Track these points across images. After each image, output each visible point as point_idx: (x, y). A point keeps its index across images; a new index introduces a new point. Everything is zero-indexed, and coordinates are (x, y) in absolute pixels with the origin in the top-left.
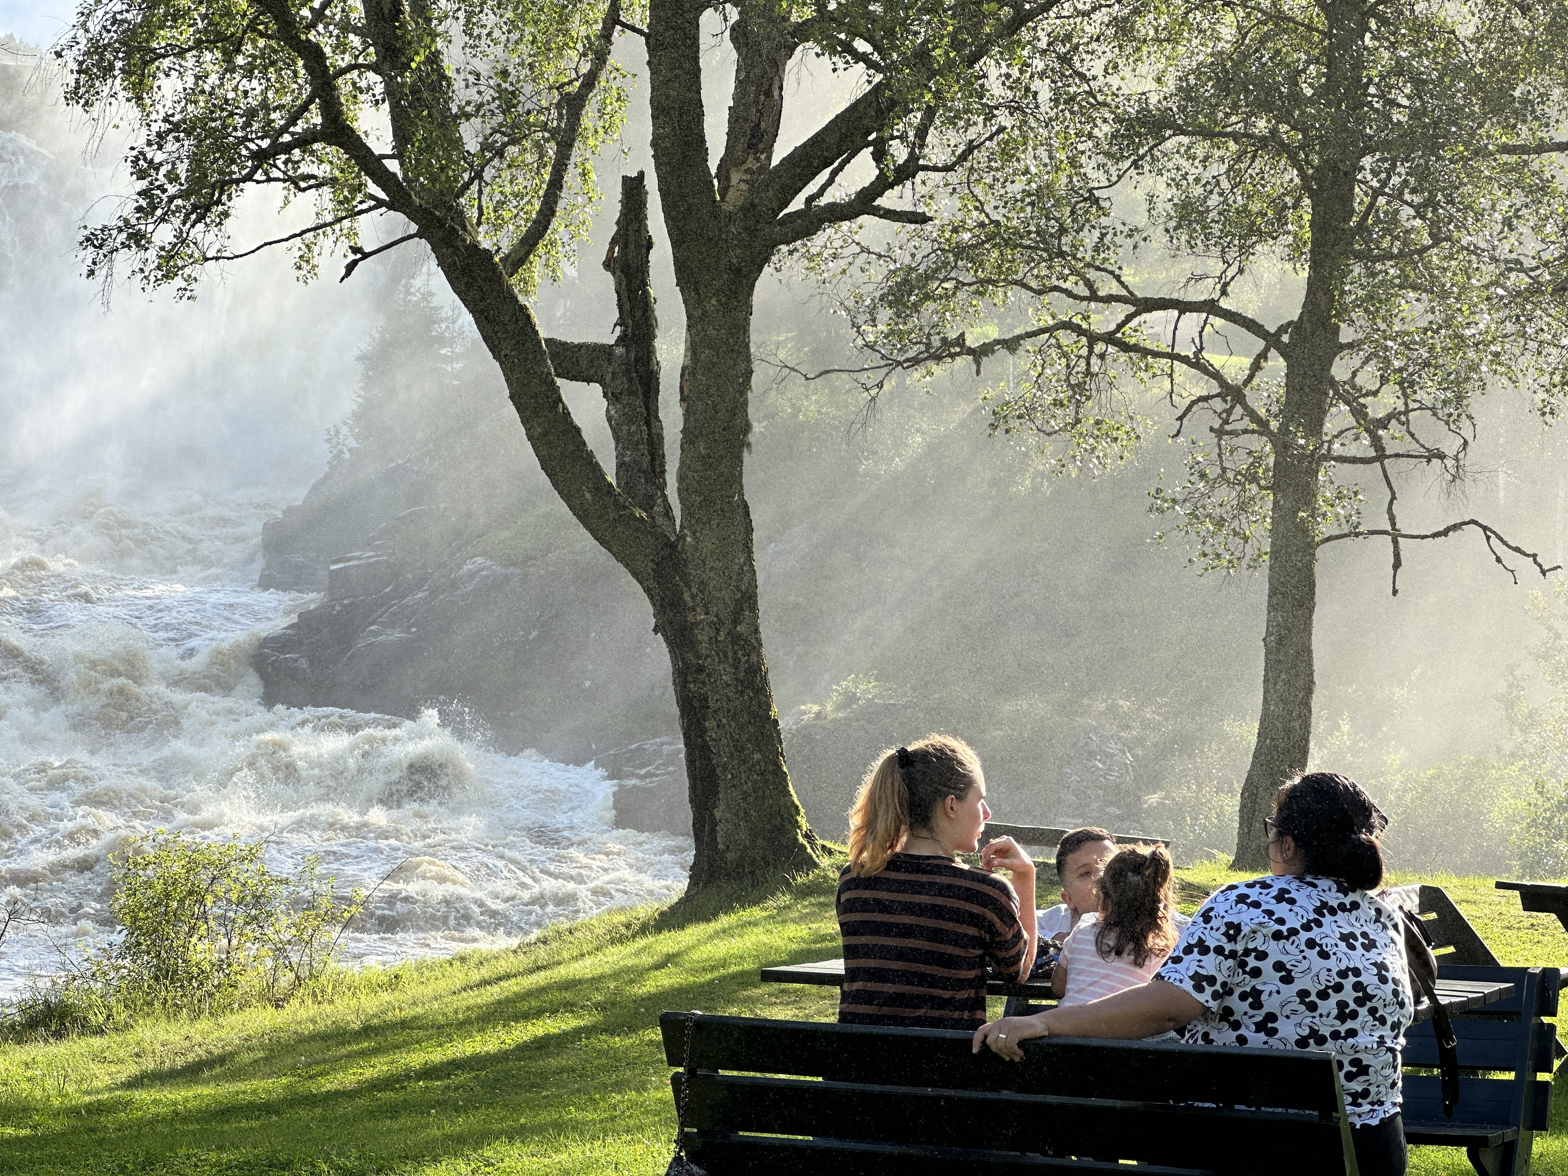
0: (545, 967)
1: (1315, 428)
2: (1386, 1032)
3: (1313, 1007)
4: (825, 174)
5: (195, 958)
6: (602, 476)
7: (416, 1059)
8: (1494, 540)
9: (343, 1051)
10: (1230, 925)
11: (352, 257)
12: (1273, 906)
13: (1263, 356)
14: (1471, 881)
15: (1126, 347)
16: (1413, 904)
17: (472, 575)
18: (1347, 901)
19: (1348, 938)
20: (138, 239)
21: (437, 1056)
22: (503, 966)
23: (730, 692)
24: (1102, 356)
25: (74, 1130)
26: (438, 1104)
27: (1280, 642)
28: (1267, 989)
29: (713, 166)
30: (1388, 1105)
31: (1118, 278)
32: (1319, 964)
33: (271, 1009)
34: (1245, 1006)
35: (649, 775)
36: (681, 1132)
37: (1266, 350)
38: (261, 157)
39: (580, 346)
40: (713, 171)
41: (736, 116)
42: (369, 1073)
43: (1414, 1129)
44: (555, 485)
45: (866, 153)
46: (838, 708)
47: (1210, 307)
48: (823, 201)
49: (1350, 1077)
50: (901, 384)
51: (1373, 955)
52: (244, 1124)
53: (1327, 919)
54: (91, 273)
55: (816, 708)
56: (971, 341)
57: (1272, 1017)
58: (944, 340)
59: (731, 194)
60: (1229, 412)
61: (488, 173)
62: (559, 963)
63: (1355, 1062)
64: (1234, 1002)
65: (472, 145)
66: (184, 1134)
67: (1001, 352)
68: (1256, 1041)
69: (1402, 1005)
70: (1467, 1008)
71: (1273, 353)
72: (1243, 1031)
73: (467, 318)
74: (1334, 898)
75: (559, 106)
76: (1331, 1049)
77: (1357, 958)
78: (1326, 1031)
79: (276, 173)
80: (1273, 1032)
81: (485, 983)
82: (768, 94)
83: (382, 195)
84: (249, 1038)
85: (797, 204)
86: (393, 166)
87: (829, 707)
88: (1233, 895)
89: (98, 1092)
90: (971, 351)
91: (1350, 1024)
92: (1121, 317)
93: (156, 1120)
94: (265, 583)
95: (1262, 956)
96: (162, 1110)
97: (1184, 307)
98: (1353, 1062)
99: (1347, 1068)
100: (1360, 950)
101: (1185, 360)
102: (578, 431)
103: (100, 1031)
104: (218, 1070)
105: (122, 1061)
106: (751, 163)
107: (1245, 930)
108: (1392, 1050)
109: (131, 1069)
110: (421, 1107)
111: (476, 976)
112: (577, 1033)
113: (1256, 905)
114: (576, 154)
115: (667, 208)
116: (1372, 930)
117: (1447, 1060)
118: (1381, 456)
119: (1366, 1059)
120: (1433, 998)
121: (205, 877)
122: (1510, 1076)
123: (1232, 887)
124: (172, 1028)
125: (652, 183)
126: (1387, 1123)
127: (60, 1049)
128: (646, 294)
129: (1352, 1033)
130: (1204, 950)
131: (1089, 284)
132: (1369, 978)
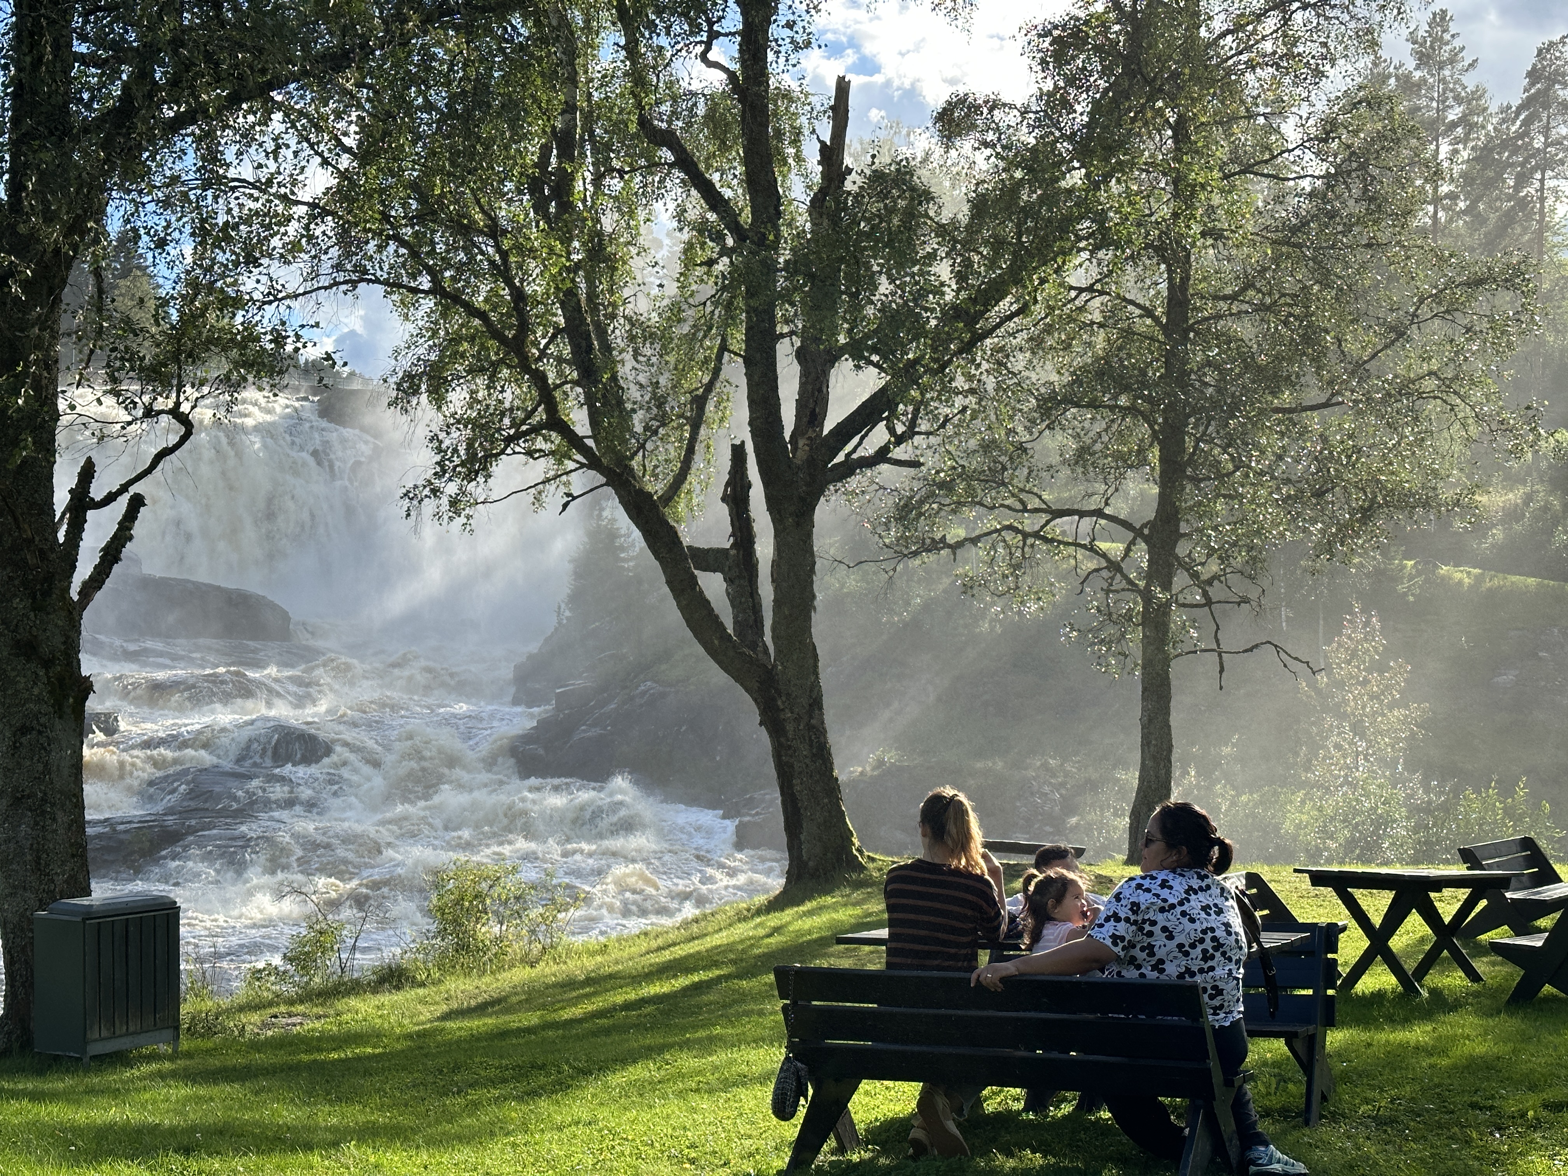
0: (697, 938)
1: (1166, 586)
2: (1233, 966)
3: (1186, 954)
4: (856, 440)
5: (480, 936)
6: (725, 629)
7: (619, 998)
8: (1282, 654)
9: (574, 994)
10: (1133, 904)
11: (566, 499)
12: (1159, 891)
13: (1133, 543)
14: (1277, 868)
15: (1045, 540)
16: (1242, 884)
17: (644, 693)
18: (1204, 885)
19: (1206, 909)
20: (436, 492)
21: (632, 996)
22: (672, 937)
23: (807, 761)
24: (1032, 546)
25: (410, 1049)
26: (636, 1026)
27: (1150, 721)
28: (1158, 944)
29: (787, 436)
30: (1235, 1014)
31: (1040, 497)
32: (1189, 926)
33: (528, 968)
34: (1144, 955)
35: (757, 814)
36: (789, 1041)
37: (1135, 539)
38: (509, 440)
39: (709, 550)
40: (787, 439)
41: (801, 404)
42: (590, 1008)
43: (1250, 1028)
44: (696, 636)
45: (882, 425)
46: (873, 769)
47: (1099, 513)
48: (855, 456)
49: (1212, 997)
50: (906, 567)
51: (1221, 918)
52: (514, 1041)
53: (1193, 897)
54: (408, 515)
55: (860, 769)
56: (950, 540)
57: (1161, 961)
58: (933, 539)
59: (799, 453)
60: (1112, 578)
61: (649, 446)
62: (706, 935)
63: (1215, 987)
64: (1136, 952)
65: (638, 428)
66: (477, 1049)
67: (968, 545)
68: (1152, 975)
69: (1241, 948)
70: (1283, 951)
71: (1139, 540)
72: (1143, 970)
73: (637, 534)
74: (1195, 883)
75: (691, 403)
76: (1199, 979)
77: (1213, 921)
78: (1195, 969)
79: (517, 449)
80: (1162, 971)
81: (660, 949)
82: (820, 390)
83: (584, 461)
84: (515, 987)
85: (840, 458)
86: (590, 443)
87: (868, 769)
88: (1133, 884)
89: (423, 1023)
90: (950, 546)
91: (1210, 963)
92: (1043, 521)
93: (459, 1042)
94: (516, 702)
95: (1153, 923)
96: (463, 1033)
97: (1082, 514)
98: (1213, 988)
99: (1210, 991)
100: (1214, 916)
101: (1084, 546)
102: (708, 602)
103: (422, 985)
104: (497, 1008)
105: (437, 1003)
106: (811, 434)
107: (1143, 907)
108: (1237, 979)
109: (444, 1008)
110: (622, 1029)
111: (654, 944)
112: (719, 979)
113: (1148, 890)
114: (703, 431)
115: (759, 463)
116: (1219, 901)
117: (1270, 982)
118: (1209, 602)
119: (1221, 985)
120: (1259, 944)
121: (484, 885)
122: (1310, 992)
123: (1132, 879)
124: (468, 981)
125: (750, 448)
126: (1235, 1024)
127: (398, 997)
128: (749, 517)
129: (1212, 969)
130: (1118, 919)
131: (1021, 501)
132: (1220, 933)
